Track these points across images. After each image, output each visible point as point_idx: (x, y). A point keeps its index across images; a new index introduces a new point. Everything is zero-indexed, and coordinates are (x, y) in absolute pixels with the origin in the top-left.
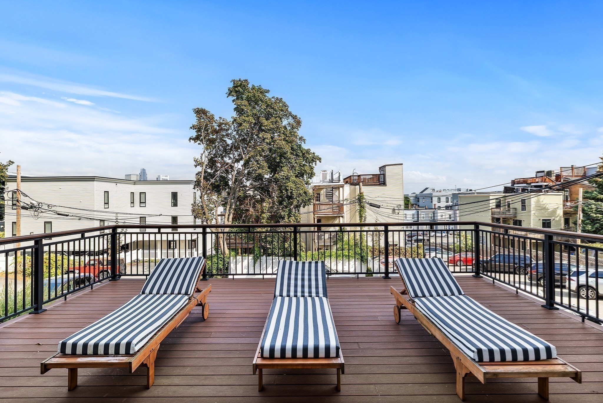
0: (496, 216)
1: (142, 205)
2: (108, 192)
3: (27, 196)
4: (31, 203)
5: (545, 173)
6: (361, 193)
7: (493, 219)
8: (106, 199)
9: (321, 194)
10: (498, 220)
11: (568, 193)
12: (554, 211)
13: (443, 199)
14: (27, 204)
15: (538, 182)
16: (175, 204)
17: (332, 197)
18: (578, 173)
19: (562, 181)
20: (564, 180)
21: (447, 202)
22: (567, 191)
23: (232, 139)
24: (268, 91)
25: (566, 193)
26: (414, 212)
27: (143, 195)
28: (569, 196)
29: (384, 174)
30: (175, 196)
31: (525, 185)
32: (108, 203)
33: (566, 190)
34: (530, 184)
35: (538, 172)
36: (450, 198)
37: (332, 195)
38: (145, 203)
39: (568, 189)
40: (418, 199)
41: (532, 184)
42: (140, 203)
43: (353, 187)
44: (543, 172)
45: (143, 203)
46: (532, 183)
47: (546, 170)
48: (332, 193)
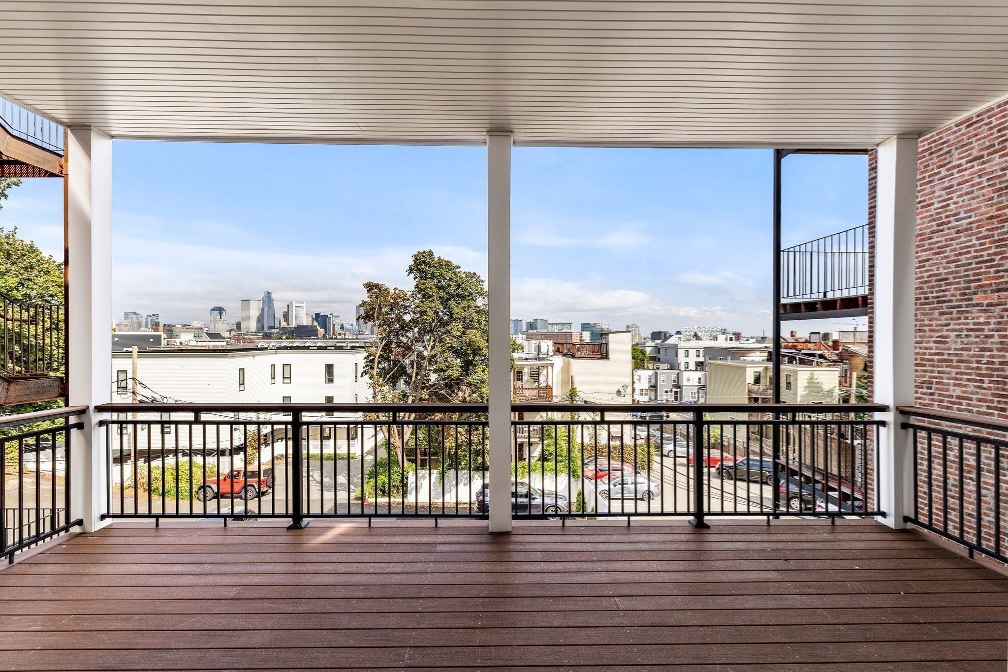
0: (754, 396)
1: (286, 381)
2: (243, 369)
3: (146, 387)
4: (152, 397)
5: (821, 335)
6: (573, 389)
7: (750, 399)
8: (242, 378)
9: (523, 371)
10: (756, 400)
11: (847, 366)
12: (831, 391)
13: (693, 353)
14: (146, 397)
15: (810, 349)
16: (330, 380)
17: (538, 377)
18: (861, 340)
19: (840, 349)
20: (843, 349)
21: (698, 356)
22: (846, 363)
23: (409, 314)
24: (459, 267)
25: (844, 366)
26: (651, 373)
27: (287, 368)
28: (848, 371)
29: (606, 344)
30: (330, 368)
31: (794, 351)
32: (243, 384)
33: (844, 361)
34: (800, 351)
35: (812, 333)
36: (701, 351)
37: (538, 374)
38: (290, 378)
39: (847, 361)
40: (659, 349)
41: (803, 351)
42: (284, 378)
43: (566, 359)
44: (819, 333)
45: (287, 378)
46: (803, 349)
47: (822, 332)
48: (538, 372)
